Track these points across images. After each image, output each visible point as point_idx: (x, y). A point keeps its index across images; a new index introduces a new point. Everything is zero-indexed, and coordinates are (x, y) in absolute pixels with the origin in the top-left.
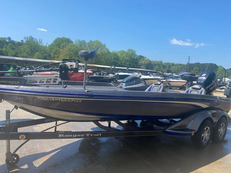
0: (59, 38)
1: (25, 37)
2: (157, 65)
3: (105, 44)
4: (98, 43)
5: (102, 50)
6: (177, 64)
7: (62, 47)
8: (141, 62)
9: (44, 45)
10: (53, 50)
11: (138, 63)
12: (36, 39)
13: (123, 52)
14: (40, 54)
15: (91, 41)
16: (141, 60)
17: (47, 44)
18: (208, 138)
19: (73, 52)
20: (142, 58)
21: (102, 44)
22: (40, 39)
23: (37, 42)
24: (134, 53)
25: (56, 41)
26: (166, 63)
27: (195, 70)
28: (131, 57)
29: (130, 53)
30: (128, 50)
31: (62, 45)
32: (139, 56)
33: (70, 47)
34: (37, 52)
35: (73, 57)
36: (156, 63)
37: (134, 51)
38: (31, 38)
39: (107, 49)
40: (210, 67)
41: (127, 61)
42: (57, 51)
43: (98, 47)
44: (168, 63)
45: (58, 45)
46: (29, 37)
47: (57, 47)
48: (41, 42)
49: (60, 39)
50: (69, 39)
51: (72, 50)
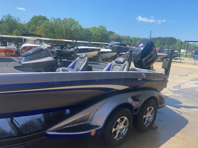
0: (35, 16)
1: (3, 16)
2: (125, 40)
3: (78, 21)
4: (71, 20)
5: (76, 27)
6: (142, 38)
7: (39, 25)
8: (111, 37)
9: (22, 23)
10: (31, 28)
11: (109, 38)
12: (14, 17)
13: (95, 29)
14: (19, 31)
15: (65, 19)
16: (111, 35)
17: (24, 22)
18: (124, 132)
19: (48, 29)
20: (112, 34)
21: (75, 21)
22: (18, 17)
23: (15, 20)
24: (104, 29)
25: (33, 18)
26: (133, 38)
27: (158, 43)
28: (103, 33)
29: (101, 29)
30: (99, 26)
31: (39, 22)
32: (109, 32)
33: (45, 24)
34: (15, 29)
35: (49, 34)
36: (125, 38)
37: (105, 27)
38: (9, 16)
39: (80, 26)
40: (170, 40)
41: (99, 36)
42: (35, 28)
43: (72, 24)
44: (135, 38)
45: (35, 23)
46: (7, 15)
47: (34, 24)
48: (19, 20)
49: (37, 17)
50: (45, 17)
51: (48, 27)
